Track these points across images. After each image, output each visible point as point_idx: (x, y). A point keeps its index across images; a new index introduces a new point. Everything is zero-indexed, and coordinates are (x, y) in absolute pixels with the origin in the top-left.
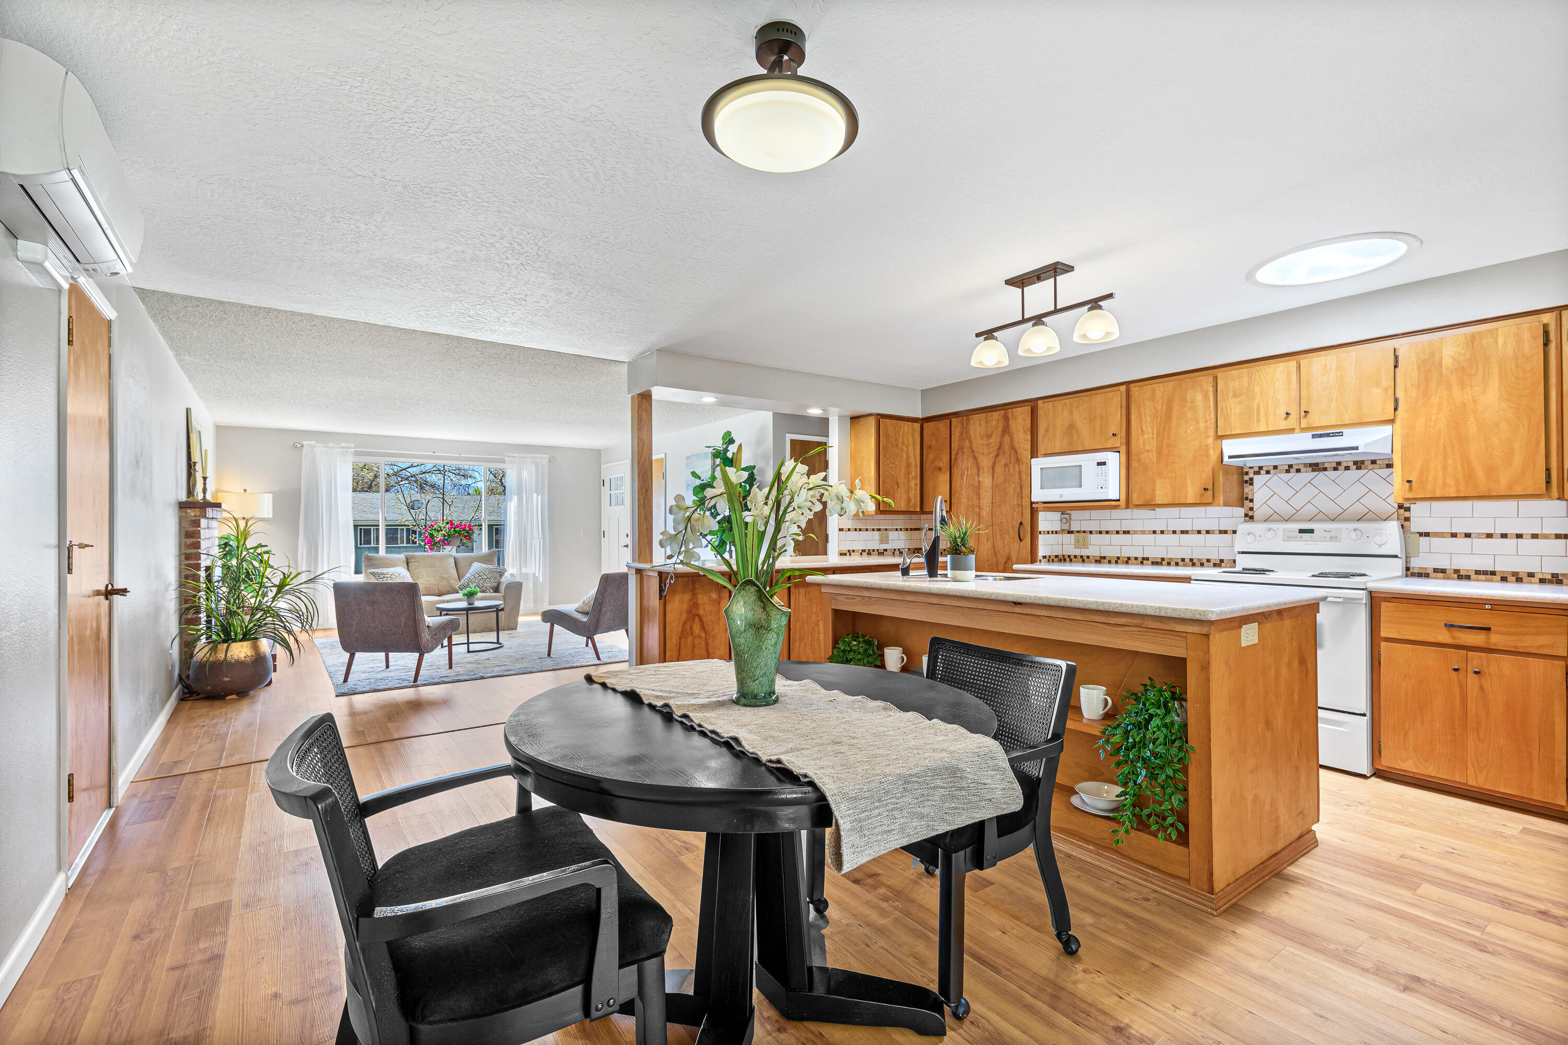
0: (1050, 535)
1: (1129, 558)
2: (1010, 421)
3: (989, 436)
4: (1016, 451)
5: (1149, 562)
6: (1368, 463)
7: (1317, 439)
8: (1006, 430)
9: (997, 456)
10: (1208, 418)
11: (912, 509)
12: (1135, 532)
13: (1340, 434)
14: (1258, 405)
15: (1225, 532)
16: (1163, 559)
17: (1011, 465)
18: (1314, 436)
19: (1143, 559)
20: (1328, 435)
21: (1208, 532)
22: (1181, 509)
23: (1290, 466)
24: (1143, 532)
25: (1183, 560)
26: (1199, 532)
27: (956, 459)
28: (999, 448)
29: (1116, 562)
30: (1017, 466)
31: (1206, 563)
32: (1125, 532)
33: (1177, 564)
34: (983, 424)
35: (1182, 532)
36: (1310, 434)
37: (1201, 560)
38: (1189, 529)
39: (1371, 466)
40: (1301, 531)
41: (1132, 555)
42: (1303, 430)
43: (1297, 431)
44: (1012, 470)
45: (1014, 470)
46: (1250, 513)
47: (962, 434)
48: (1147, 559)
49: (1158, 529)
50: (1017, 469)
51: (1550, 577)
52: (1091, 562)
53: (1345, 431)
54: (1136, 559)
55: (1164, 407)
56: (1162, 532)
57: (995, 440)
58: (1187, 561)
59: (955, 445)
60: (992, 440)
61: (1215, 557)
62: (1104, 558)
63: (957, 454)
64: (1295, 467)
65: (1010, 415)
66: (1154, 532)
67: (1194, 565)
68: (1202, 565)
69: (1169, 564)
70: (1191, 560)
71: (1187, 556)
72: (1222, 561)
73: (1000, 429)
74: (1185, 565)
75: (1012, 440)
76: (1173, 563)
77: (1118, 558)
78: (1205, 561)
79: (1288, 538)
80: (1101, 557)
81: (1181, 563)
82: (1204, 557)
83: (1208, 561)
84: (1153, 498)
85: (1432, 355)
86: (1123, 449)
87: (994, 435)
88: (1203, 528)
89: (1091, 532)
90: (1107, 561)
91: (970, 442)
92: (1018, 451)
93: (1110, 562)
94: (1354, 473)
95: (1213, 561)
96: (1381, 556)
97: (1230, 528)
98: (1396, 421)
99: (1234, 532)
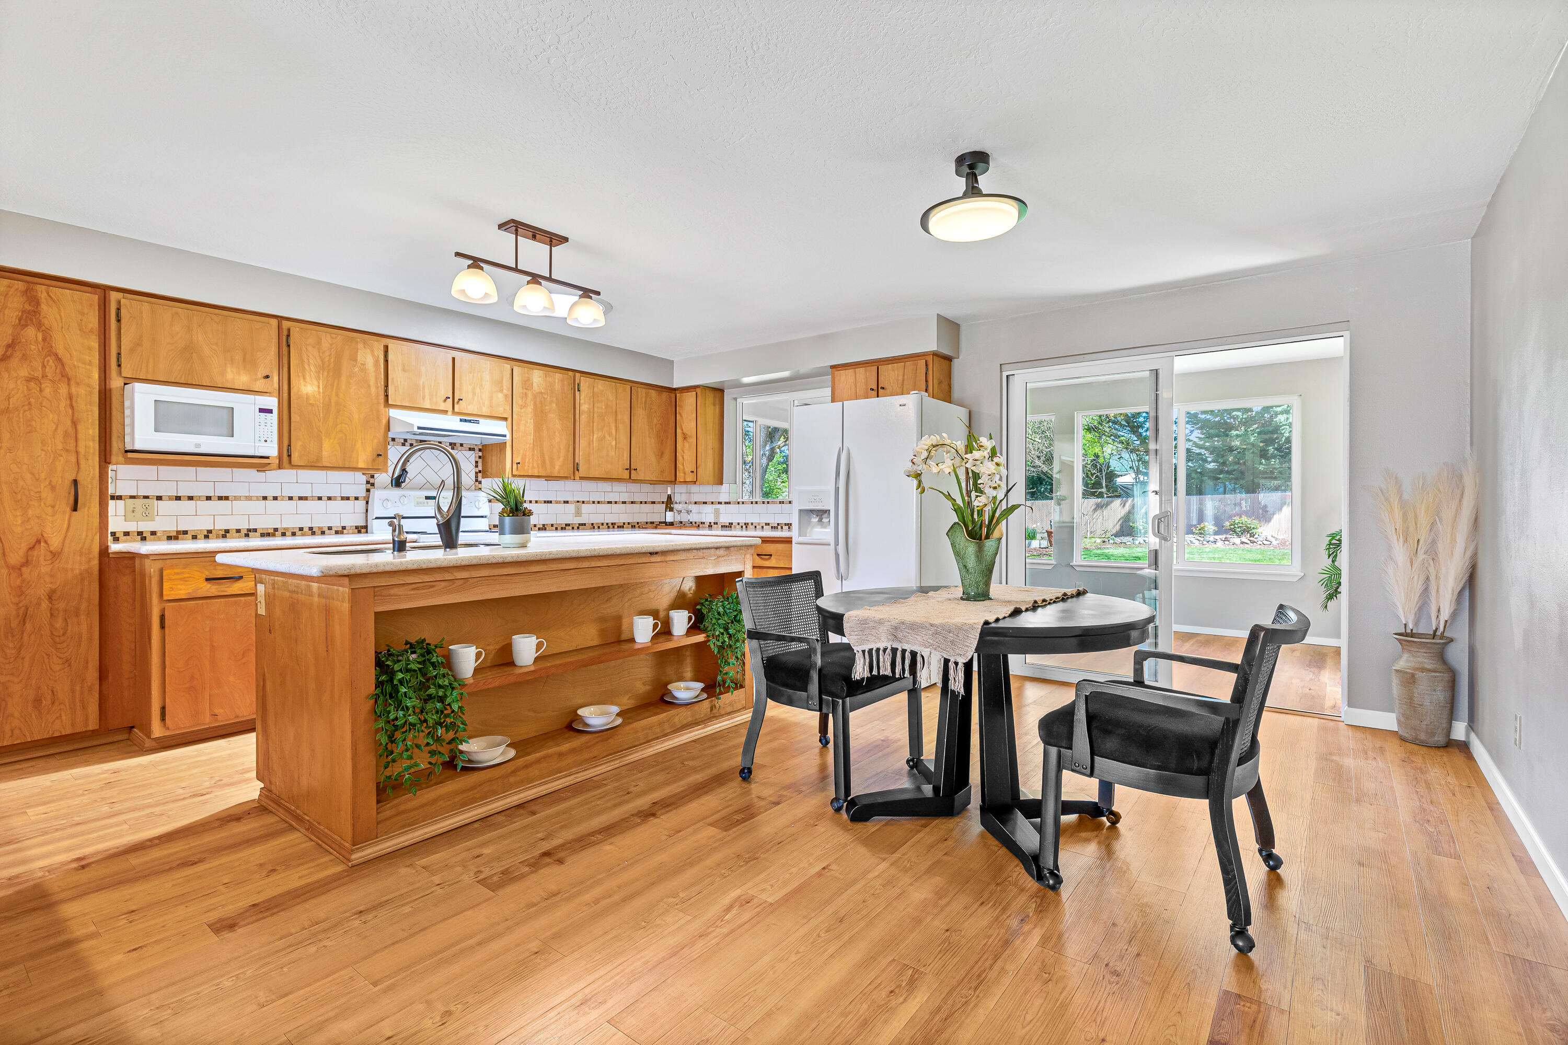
1: (227, 531)
4: (59, 361)
5: (258, 534)
6: (458, 445)
7: (463, 423)
8: (30, 317)
10: (379, 385)
12: (237, 498)
13: (477, 422)
14: (423, 383)
15: (348, 498)
16: (276, 530)
18: (461, 420)
19: (249, 530)
20: (470, 421)
21: (329, 498)
23: (406, 440)
24: (249, 498)
25: (301, 529)
26: (320, 498)
29: (206, 537)
30: (63, 385)
31: (327, 531)
32: (220, 498)
33: (294, 534)
35: (301, 498)
36: (458, 418)
37: (322, 528)
38: (309, 494)
39: (460, 448)
40: (427, 498)
41: (232, 526)
42: (454, 413)
43: (450, 413)
44: (47, 390)
45: (56, 392)
46: (372, 481)
48: (255, 530)
49: (270, 494)
50: (63, 391)
52: (159, 539)
53: (481, 420)
54: (238, 531)
55: (332, 360)
56: (275, 498)
58: (306, 530)
61: (337, 525)
62: (185, 533)
64: (409, 442)
65: (42, 295)
66: (265, 498)
67: (313, 533)
68: (323, 533)
69: (284, 534)
70: (311, 529)
71: (306, 525)
72: (344, 528)
73: (13, 314)
74: (303, 535)
77: (210, 532)
78: (326, 529)
79: (419, 504)
80: (178, 531)
81: (298, 533)
82: (325, 525)
83: (330, 528)
84: (319, 458)
88: (324, 494)
89: (159, 498)
90: (189, 536)
92: (68, 363)
95: (334, 529)
96: (482, 517)
97: (352, 494)
98: (510, 420)
99: (356, 498)
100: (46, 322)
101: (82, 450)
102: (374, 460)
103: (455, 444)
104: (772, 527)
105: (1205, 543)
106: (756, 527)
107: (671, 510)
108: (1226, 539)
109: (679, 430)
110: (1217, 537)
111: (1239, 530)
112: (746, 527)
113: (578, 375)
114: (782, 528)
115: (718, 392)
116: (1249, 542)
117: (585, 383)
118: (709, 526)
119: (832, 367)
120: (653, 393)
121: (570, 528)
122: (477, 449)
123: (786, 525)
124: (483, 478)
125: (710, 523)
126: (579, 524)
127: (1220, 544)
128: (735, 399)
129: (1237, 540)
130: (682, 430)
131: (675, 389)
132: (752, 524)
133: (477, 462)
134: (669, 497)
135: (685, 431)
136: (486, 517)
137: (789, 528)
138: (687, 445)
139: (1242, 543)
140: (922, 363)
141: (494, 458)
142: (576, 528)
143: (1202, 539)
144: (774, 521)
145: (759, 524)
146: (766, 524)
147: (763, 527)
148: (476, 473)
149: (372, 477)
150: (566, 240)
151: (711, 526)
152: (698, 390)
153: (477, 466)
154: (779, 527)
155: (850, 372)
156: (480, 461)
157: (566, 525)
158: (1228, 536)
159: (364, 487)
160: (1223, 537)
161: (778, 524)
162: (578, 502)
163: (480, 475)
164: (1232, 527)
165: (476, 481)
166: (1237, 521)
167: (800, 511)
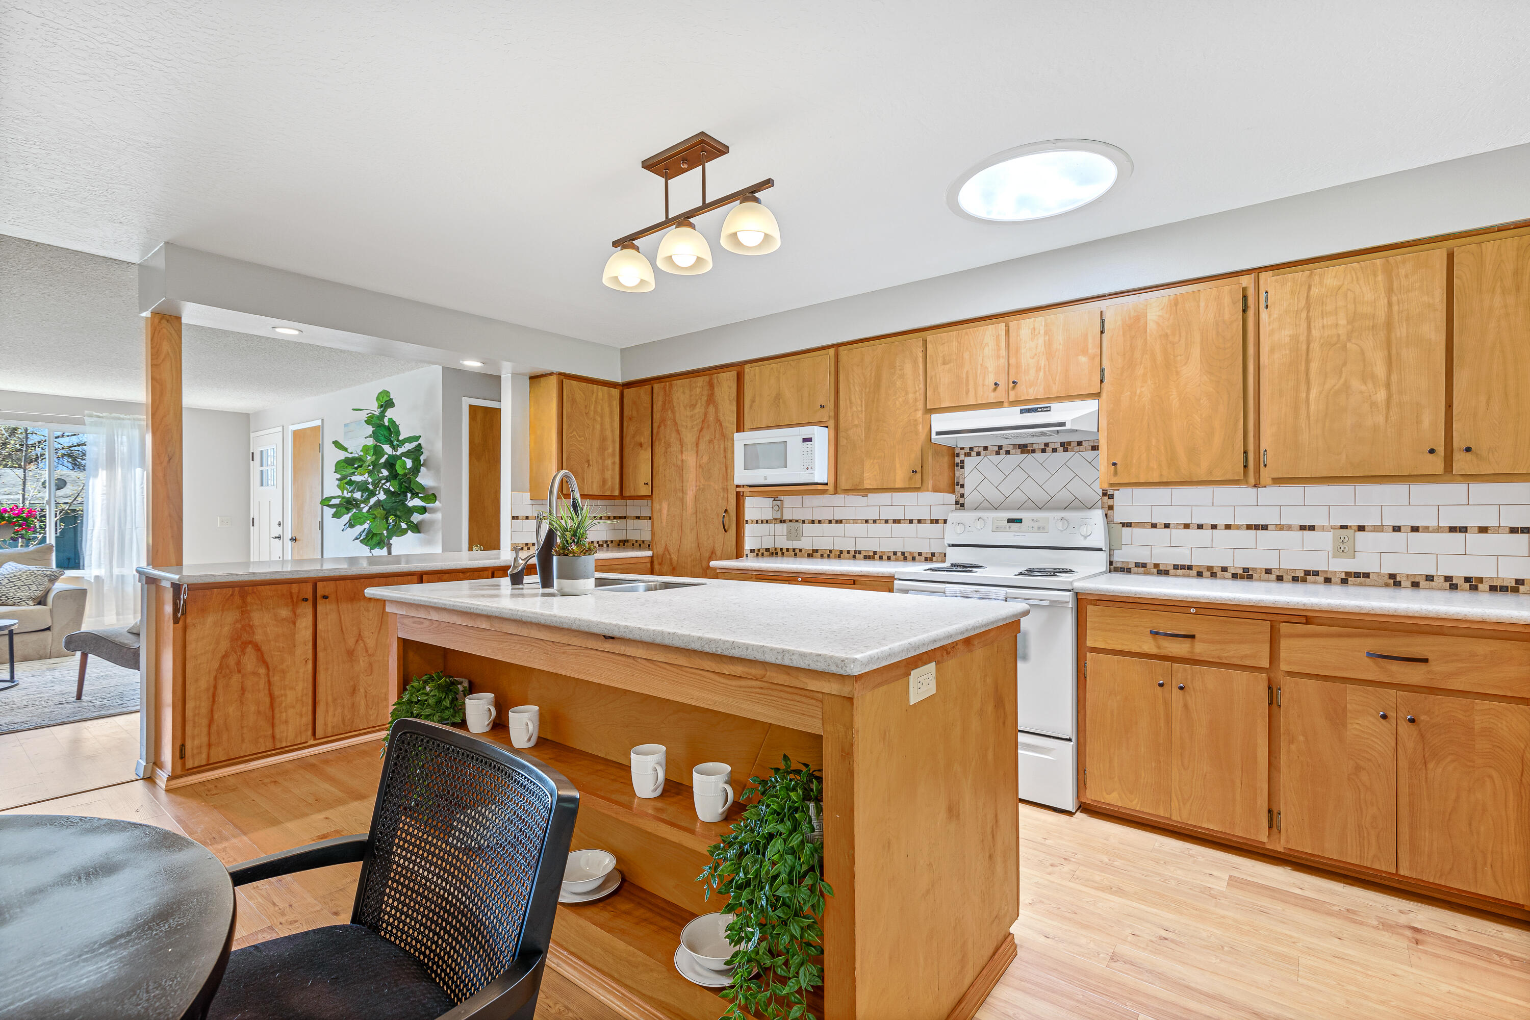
0: (760, 525)
1: (841, 552)
2: (715, 389)
3: (693, 406)
4: (721, 425)
5: (862, 556)
6: (1074, 445)
7: (1025, 414)
8: (711, 400)
9: (702, 429)
10: (917, 389)
11: (608, 493)
12: (848, 522)
13: (1047, 409)
14: (967, 372)
15: (937, 522)
16: (875, 553)
17: (716, 441)
18: (1022, 411)
19: (856, 552)
20: (1035, 410)
21: (919, 521)
22: (894, 494)
23: (1000, 447)
24: (856, 522)
25: (895, 553)
26: (911, 522)
27: (658, 433)
28: (704, 421)
29: (829, 556)
30: (722, 442)
31: (917, 558)
32: (837, 522)
33: (889, 558)
34: (687, 392)
35: (895, 521)
36: (1018, 409)
37: (913, 553)
38: (901, 517)
39: (1077, 448)
40: (1010, 521)
41: (845, 548)
42: (1013, 404)
43: (1006, 404)
44: (717, 447)
45: (719, 447)
46: (961, 500)
47: (664, 403)
48: (860, 552)
49: (871, 518)
50: (722, 446)
51: (1241, 572)
52: (802, 557)
53: (1054, 406)
54: (848, 552)
55: (873, 375)
56: (875, 522)
57: (699, 410)
58: (899, 554)
59: (657, 416)
60: (696, 411)
61: (926, 550)
62: (817, 551)
63: (659, 427)
64: (1005, 448)
65: (715, 381)
66: (867, 521)
67: (905, 559)
68: (914, 559)
69: (881, 558)
70: (903, 553)
71: (899, 550)
72: (933, 554)
73: (705, 398)
74: (897, 560)
75: (716, 412)
76: (885, 557)
77: (831, 551)
78: (916, 555)
79: (997, 529)
80: (813, 551)
81: (893, 557)
82: (915, 550)
83: (920, 554)
84: (862, 481)
85: (1137, 319)
86: (831, 423)
87: (698, 406)
88: (915, 517)
89: (803, 522)
90: (819, 554)
91: (673, 412)
92: (724, 424)
93: (822, 556)
94: (1061, 456)
95: (924, 555)
96: (1087, 549)
98: (1102, 395)
101: (729, 487)
102: (911, 478)
103: (1069, 443)
113: (1263, 275)
117: (1282, 286)
121: (1321, 579)
124: (1115, 488)
126: (1348, 574)
157: (1307, 573)
159: (953, 508)
165: (1104, 494)
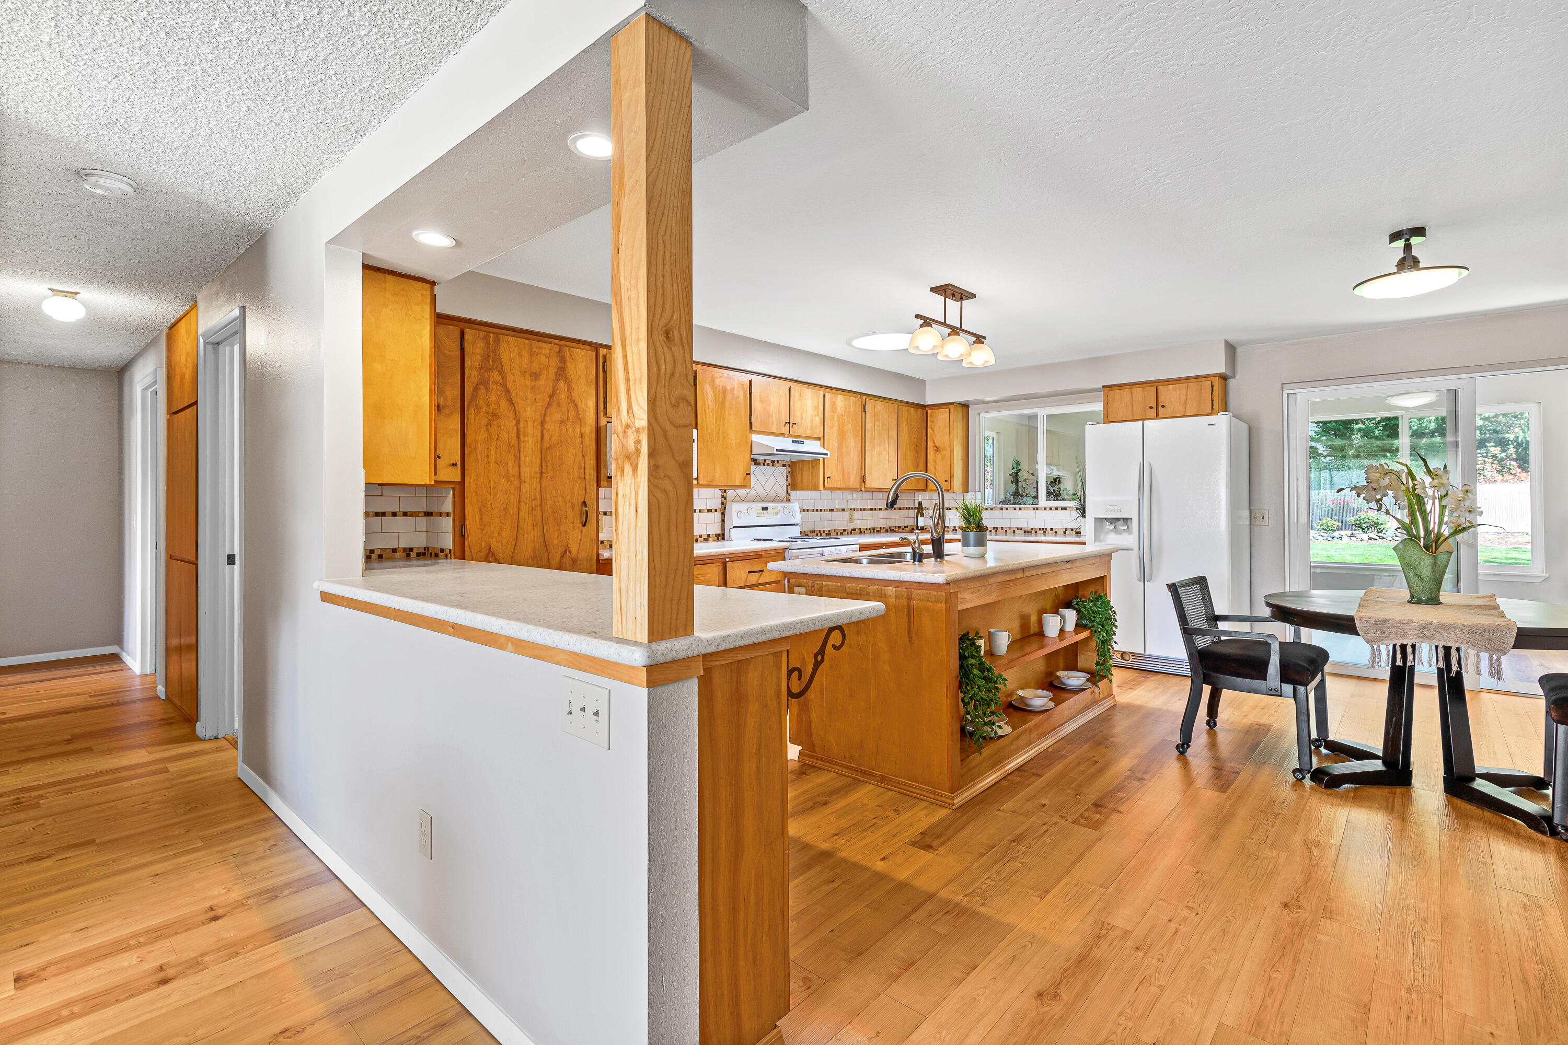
2: (568, 364)
3: (535, 376)
4: (576, 405)
7: (792, 444)
8: (561, 373)
9: (548, 406)
13: (802, 443)
17: (569, 425)
18: (793, 441)
20: (798, 442)
21: (700, 511)
27: (474, 397)
28: (552, 396)
30: (578, 426)
31: (699, 539)
34: (526, 354)
36: (791, 440)
40: (763, 509)
42: (790, 436)
43: (787, 436)
44: (570, 430)
45: (574, 431)
46: (725, 495)
47: (486, 358)
50: (578, 431)
53: (805, 441)
55: (721, 396)
57: (545, 383)
59: (472, 375)
60: (541, 382)
61: (704, 533)
63: (476, 389)
65: (567, 355)
72: (709, 536)
73: (552, 371)
75: (570, 390)
79: (758, 515)
83: (701, 536)
84: (713, 479)
87: (543, 376)
91: (501, 372)
92: (580, 407)
95: (703, 537)
96: (794, 525)
97: (713, 508)
98: (822, 439)
99: (716, 510)
100: (569, 375)
101: (587, 477)
102: (744, 479)
103: (774, 461)
104: (1025, 532)
105: (1330, 539)
106: (1006, 531)
107: (922, 516)
108: (1352, 536)
109: (930, 444)
110: (1343, 533)
111: (1365, 525)
112: (996, 531)
113: (864, 397)
114: (1036, 532)
115: (965, 406)
116: (1377, 538)
117: (870, 403)
118: (953, 530)
119: (1104, 387)
120: (912, 410)
121: (846, 533)
122: (787, 465)
123: (1040, 529)
124: (791, 490)
125: (955, 527)
126: (852, 529)
127: (1346, 539)
128: (979, 414)
129: (1365, 537)
130: (934, 443)
131: (925, 406)
132: (1002, 528)
133: (787, 476)
134: (920, 504)
135: (937, 444)
136: (797, 524)
137: (1045, 532)
138: (939, 456)
139: (1371, 539)
140: (1207, 384)
141: (805, 473)
142: (849, 533)
143: (1326, 535)
144: (1027, 526)
145: (1010, 528)
146: (1018, 529)
147: (1014, 531)
148: (787, 486)
149: (725, 491)
150: (974, 296)
151: (956, 530)
152: (951, 406)
153: (787, 480)
154: (1033, 532)
155: (1126, 391)
156: (789, 475)
157: (843, 530)
158: (1354, 532)
159: (720, 501)
160: (1349, 533)
161: (1032, 529)
162: (851, 509)
163: (789, 487)
164: (1358, 522)
165: (787, 493)
166: (1363, 517)
167: (1096, 519)
